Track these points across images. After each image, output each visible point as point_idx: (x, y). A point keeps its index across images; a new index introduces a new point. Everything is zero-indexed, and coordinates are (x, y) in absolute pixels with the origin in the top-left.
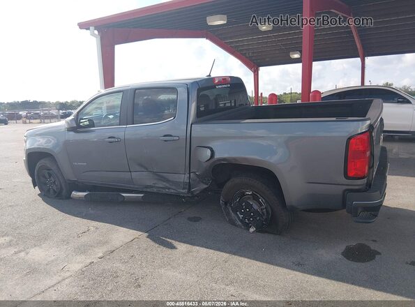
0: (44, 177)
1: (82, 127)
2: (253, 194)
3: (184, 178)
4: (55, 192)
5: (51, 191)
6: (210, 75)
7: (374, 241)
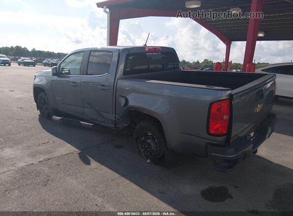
0: (42, 104)
1: (63, 74)
2: (152, 135)
3: (112, 117)
4: (47, 114)
5: (45, 113)
6: (146, 45)
7: (235, 186)
